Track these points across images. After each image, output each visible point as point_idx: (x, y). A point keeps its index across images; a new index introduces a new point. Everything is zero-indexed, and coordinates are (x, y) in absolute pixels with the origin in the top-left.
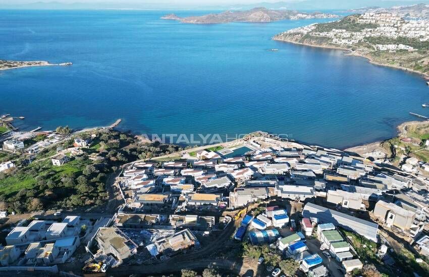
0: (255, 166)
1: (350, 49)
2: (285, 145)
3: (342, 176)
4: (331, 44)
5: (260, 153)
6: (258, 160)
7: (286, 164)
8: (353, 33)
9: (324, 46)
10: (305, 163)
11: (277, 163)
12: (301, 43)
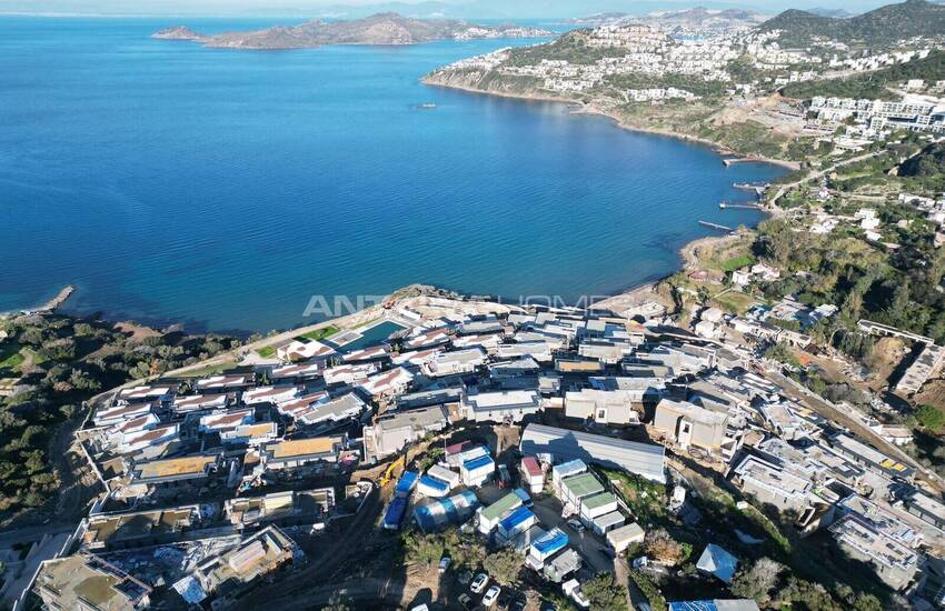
0: (414, 361)
1: (580, 101)
2: (472, 308)
3: (590, 359)
4: (541, 91)
5: (423, 333)
6: (420, 348)
7: (477, 350)
8: (582, 68)
9: (529, 95)
10: (515, 342)
11: (460, 349)
12: (482, 91)
